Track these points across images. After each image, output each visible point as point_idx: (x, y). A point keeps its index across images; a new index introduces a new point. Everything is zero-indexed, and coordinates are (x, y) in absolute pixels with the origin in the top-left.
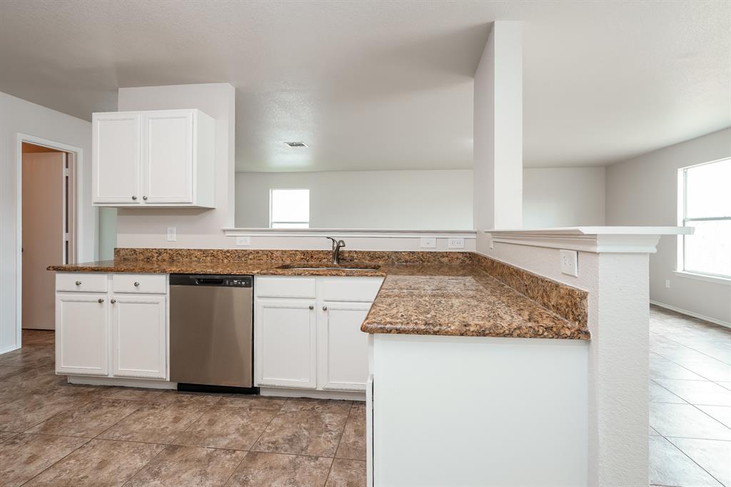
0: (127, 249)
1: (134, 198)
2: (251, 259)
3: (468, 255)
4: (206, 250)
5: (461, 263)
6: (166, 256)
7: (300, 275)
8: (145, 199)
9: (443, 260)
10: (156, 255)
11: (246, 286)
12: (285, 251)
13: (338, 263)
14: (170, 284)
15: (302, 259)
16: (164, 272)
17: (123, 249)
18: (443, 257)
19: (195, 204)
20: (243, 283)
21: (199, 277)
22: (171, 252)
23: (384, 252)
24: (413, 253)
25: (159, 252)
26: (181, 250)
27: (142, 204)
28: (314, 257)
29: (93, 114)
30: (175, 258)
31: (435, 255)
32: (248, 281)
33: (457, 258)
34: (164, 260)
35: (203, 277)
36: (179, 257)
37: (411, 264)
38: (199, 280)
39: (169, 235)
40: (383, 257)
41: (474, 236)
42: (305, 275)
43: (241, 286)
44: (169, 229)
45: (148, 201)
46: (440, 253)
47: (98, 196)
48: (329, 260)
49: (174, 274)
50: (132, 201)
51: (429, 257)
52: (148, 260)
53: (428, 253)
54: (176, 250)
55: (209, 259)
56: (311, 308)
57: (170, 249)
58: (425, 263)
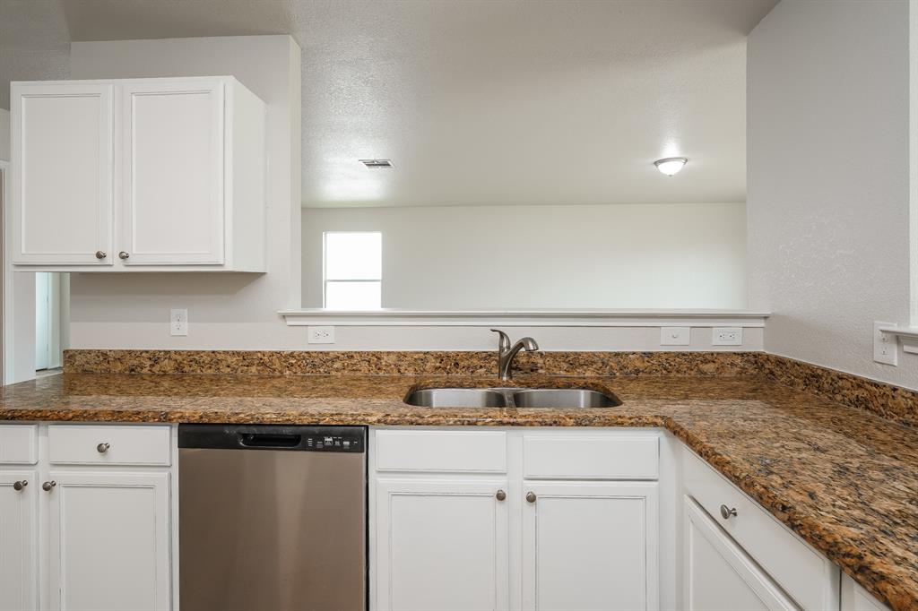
0: (90, 352)
1: (100, 256)
2: (337, 370)
3: (752, 359)
4: (248, 353)
5: (738, 373)
6: (168, 365)
7: (475, 424)
8: (124, 257)
9: (705, 367)
10: (148, 363)
11: (352, 449)
12: (405, 355)
13: (510, 376)
14: (181, 445)
15: (437, 368)
16: (163, 419)
17: (81, 352)
18: (705, 361)
19: (229, 267)
20: (347, 443)
21: (244, 430)
22: (179, 358)
23: (594, 354)
24: (650, 355)
25: (155, 357)
26: (198, 353)
27: (119, 267)
28: (462, 364)
29: (12, 83)
30: (187, 369)
31: (690, 357)
32: (354, 438)
33: (732, 364)
34: (165, 374)
35: (255, 430)
36: (195, 367)
37: (645, 375)
38: (245, 436)
39: (174, 324)
40: (593, 363)
41: (762, 324)
42: (485, 424)
43: (341, 449)
44: (174, 312)
45: (131, 261)
46: (699, 354)
47: (24, 252)
48: (489, 371)
49: (190, 424)
50: (96, 261)
51: (680, 364)
52: (132, 372)
53: (678, 355)
54: (189, 353)
55: (254, 369)
56: (501, 497)
57: (176, 352)
58: (672, 375)
